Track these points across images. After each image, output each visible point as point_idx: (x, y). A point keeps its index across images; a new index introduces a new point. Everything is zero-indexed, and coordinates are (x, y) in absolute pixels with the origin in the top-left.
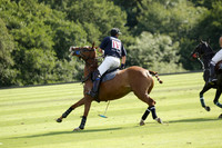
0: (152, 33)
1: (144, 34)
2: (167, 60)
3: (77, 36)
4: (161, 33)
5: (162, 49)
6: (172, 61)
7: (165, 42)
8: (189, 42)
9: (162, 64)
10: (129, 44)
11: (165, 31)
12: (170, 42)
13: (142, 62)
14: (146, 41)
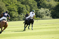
0: (44, 8)
1: (41, 8)
2: (47, 15)
3: (24, 8)
4: (46, 8)
5: (46, 13)
6: (49, 16)
7: (47, 11)
8: (54, 11)
9: (46, 16)
10: (37, 11)
11: (47, 8)
12: (49, 11)
13: (41, 16)
14: (42, 10)
